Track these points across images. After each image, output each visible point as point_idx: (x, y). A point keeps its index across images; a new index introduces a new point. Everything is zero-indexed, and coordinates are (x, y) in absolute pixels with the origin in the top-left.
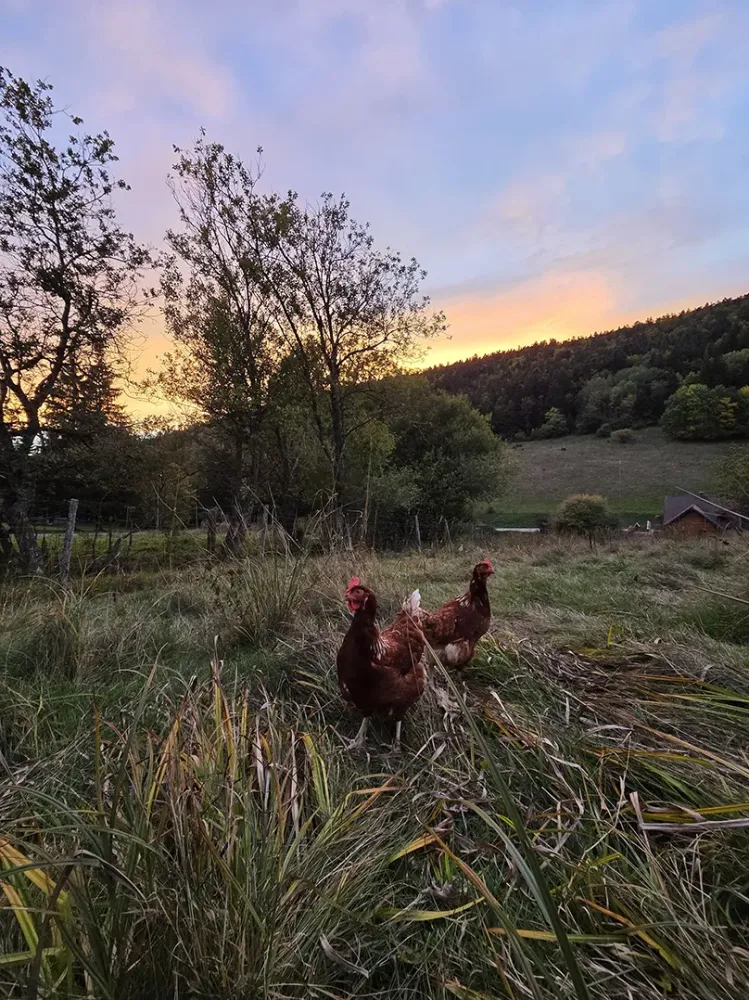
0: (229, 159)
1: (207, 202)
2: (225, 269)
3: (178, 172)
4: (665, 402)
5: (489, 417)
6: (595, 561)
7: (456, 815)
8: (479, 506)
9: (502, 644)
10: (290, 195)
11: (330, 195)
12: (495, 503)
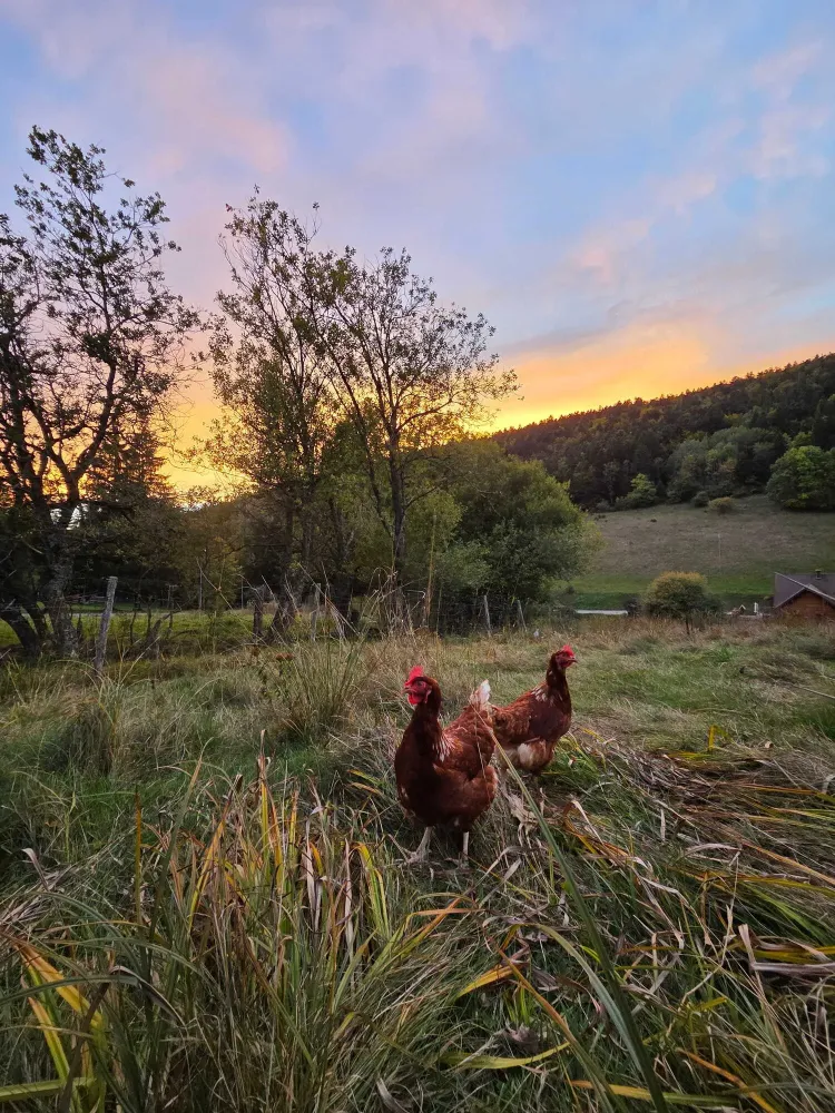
0: (284, 217)
1: (260, 261)
2: (277, 330)
3: (230, 231)
4: (772, 467)
5: (567, 485)
6: (694, 650)
7: (534, 946)
8: (558, 585)
9: (585, 745)
10: (347, 251)
11: (390, 250)
12: (576, 582)
